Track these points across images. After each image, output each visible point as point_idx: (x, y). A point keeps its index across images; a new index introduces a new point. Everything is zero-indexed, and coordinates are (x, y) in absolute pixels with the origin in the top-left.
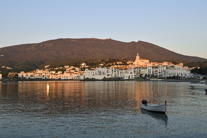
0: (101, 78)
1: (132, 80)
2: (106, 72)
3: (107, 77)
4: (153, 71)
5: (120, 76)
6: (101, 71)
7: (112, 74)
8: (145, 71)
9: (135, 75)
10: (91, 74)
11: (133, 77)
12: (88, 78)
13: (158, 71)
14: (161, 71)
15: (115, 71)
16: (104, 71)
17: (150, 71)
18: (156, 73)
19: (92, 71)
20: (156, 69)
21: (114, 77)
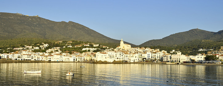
0: (112, 61)
1: (136, 63)
2: (115, 56)
3: (116, 60)
4: (152, 56)
5: (126, 59)
6: (111, 55)
7: (120, 58)
8: (145, 56)
9: (138, 59)
10: (104, 57)
11: (137, 61)
12: (100, 61)
13: (157, 56)
14: (159, 56)
15: (122, 55)
16: (112, 55)
17: (149, 56)
18: (154, 58)
19: (105, 55)
20: (154, 55)
21: (121, 60)
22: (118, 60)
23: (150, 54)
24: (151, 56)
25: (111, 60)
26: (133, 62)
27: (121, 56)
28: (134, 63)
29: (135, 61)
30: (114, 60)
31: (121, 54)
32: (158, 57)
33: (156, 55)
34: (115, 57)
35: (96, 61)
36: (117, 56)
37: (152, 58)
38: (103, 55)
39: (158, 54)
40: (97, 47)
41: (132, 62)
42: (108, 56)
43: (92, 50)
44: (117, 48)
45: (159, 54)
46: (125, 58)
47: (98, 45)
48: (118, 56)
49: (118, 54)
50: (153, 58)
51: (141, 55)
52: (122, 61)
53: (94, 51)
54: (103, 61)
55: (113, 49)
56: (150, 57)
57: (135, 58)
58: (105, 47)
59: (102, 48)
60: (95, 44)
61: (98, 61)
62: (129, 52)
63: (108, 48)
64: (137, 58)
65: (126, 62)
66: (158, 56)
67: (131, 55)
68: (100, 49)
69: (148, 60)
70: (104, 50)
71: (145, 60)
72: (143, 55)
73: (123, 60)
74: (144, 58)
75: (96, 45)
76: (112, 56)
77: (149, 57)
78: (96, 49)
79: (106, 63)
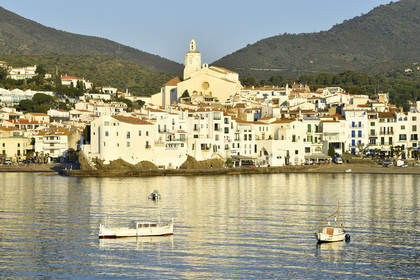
0: (177, 163)
2: (189, 133)
3: (200, 156)
4: (373, 132)
5: (246, 150)
6: (169, 127)
7: (217, 143)
8: (340, 132)
9: (308, 150)
10: (138, 142)
11: (300, 159)
12: (120, 161)
13: (398, 132)
14: (408, 132)
15: (227, 131)
16: (177, 127)
17: (357, 130)
18: (387, 140)
19: (143, 128)
20: (386, 125)
21: (223, 154)
22: (209, 155)
23: (366, 121)
24: (366, 131)
25: (174, 159)
26: (281, 163)
27: (221, 134)
28: (288, 170)
29: (292, 161)
30: (190, 159)
31: (222, 125)
32: (403, 137)
33: (396, 126)
34: (192, 140)
35: (97, 161)
36: (203, 132)
37: (373, 140)
38: (134, 128)
39: (403, 123)
40: (29, 81)
41: (276, 163)
42: (158, 135)
43: (9, 99)
44: (168, 88)
45: (409, 124)
46: (242, 143)
47: (30, 72)
48: (207, 134)
49: (207, 122)
50: (378, 141)
51: (319, 129)
52: (229, 162)
53: (23, 106)
54: (134, 162)
55: (115, 90)
56: (365, 141)
57: (292, 142)
58: (75, 82)
59: (61, 90)
60: (14, 67)
61: (107, 163)
62: (248, 111)
63: (88, 85)
64: (301, 146)
65: (247, 168)
66: (403, 132)
67: (271, 129)
68: (51, 93)
69: (353, 151)
70: (72, 100)
71: (339, 151)
72: (328, 127)
73: (230, 154)
74: (337, 145)
75: (22, 71)
76: (178, 136)
77: (357, 139)
78: (30, 93)
79: (146, 171)
